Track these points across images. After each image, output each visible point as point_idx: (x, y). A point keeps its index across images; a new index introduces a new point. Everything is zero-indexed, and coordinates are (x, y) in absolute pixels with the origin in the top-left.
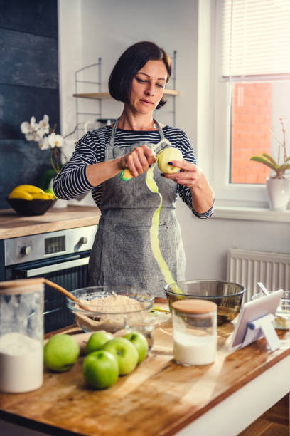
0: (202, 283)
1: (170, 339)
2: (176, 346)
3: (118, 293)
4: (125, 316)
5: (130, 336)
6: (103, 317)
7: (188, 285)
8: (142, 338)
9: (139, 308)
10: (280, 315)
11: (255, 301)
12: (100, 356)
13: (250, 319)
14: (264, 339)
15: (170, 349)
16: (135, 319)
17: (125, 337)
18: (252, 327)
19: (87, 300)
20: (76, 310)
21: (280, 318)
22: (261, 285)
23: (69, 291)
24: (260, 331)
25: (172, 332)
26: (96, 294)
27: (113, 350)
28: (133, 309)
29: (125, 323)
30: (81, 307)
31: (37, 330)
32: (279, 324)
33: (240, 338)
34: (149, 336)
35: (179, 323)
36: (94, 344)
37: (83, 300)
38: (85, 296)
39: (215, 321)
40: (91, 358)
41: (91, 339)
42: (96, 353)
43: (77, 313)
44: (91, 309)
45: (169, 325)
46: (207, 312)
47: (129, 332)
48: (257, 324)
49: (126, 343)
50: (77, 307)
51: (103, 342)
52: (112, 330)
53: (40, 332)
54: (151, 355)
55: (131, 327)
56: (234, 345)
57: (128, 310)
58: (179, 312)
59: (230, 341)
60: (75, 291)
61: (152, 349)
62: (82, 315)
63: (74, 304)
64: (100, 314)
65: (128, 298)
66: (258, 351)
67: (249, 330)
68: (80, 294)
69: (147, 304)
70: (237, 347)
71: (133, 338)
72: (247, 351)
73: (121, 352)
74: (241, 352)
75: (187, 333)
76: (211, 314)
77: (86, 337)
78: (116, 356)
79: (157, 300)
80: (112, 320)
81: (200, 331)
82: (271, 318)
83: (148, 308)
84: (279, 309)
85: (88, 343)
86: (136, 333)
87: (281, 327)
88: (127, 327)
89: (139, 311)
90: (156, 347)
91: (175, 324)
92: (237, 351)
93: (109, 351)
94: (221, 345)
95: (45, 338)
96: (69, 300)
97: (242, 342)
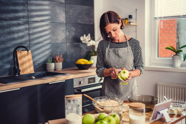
0: (142, 96)
1: (128, 116)
2: (130, 119)
3: (111, 99)
4: (112, 108)
5: (113, 115)
6: (104, 108)
7: (138, 96)
8: (117, 116)
9: (118, 105)
10: (172, 109)
11: (161, 103)
12: (101, 122)
13: (158, 110)
14: (164, 118)
15: (128, 120)
16: (116, 109)
17: (111, 115)
18: (159, 113)
19: (100, 101)
20: (95, 105)
21: (171, 110)
22: (165, 97)
23: (93, 98)
24: (163, 115)
26: (102, 100)
27: (107, 120)
28: (116, 105)
29: (112, 110)
30: (97, 104)
32: (171, 112)
33: (155, 117)
34: (120, 115)
35: (131, 111)
36: (100, 118)
37: (98, 102)
38: (99, 100)
39: (145, 110)
40: (98, 123)
41: (99, 116)
42: (100, 121)
43: (96, 106)
44: (101, 105)
45: (128, 112)
46: (141, 107)
47: (113, 113)
48: (161, 112)
49: (111, 118)
50: (96, 104)
51: (103, 117)
52: (108, 113)
53: (81, 113)
54: (121, 122)
55: (114, 112)
56: (152, 120)
57: (114, 105)
58: (131, 107)
59: (151, 118)
60: (95, 98)
61: (122, 120)
62: (97, 107)
63: (95, 103)
64: (104, 107)
65: (114, 101)
66: (162, 122)
67: (158, 114)
68: (97, 99)
69: (121, 103)
70: (153, 120)
71: (114, 116)
72: (157, 122)
73: (109, 121)
74: (155, 122)
75: (134, 114)
76: (143, 108)
77: (97, 115)
78: (108, 122)
79: (125, 102)
80: (108, 109)
81: (140, 114)
82: (167, 110)
83: (121, 105)
84: (171, 106)
85: (98, 117)
86: (115, 114)
87: (172, 113)
88: (113, 112)
89: (118, 106)
90: (123, 119)
91: (129, 111)
92: (154, 122)
93: (105, 121)
94: (147, 120)
95: (83, 115)
96: (93, 101)
97: (156, 118)
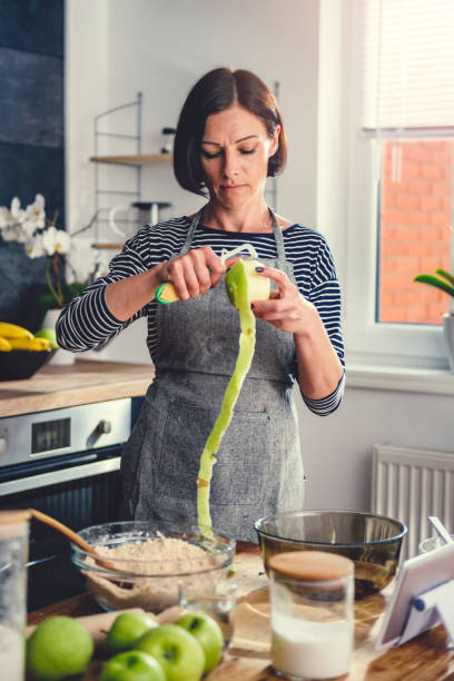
0: (325, 517)
1: (263, 624)
2: (276, 639)
3: (169, 535)
4: (181, 581)
5: (189, 622)
6: (138, 581)
7: (304, 517)
8: (211, 624)
9: (207, 565)
11: (426, 556)
12: (133, 662)
13: (415, 590)
14: (442, 627)
15: (264, 645)
16: (198, 586)
17: (178, 622)
18: (420, 605)
19: (110, 546)
20: (88, 568)
22: (435, 520)
23: (76, 530)
24: (435, 613)
25: (268, 611)
26: (123, 539)
27: (157, 649)
28: (197, 568)
29: (180, 594)
30: (99, 562)
31: (13, 608)
33: (397, 627)
34: (224, 619)
35: (281, 596)
36: (121, 637)
37: (101, 549)
38: (105, 539)
39: (350, 591)
40: (116, 666)
41: (115, 625)
42: (125, 656)
43: (90, 574)
44: (117, 566)
45: (262, 597)
46: (334, 578)
47: (186, 612)
48: (429, 600)
49: (181, 635)
50: (90, 561)
51: (139, 633)
52: (155, 606)
54: (228, 657)
55: (191, 602)
56: (385, 641)
57: (186, 568)
58: (282, 577)
59: (378, 630)
60: (87, 531)
61: (231, 645)
62: (100, 578)
63: (84, 557)
64: (133, 575)
65: (186, 544)
66: (430, 653)
67: (414, 611)
68: (97, 534)
69: (222, 558)
70: (391, 644)
71: (195, 625)
72: (409, 651)
73: (172, 654)
74: (400, 653)
75: (296, 615)
76: (343, 581)
77: (105, 621)
78: (163, 661)
79: (243, 547)
80: (155, 588)
81: (321, 611)
83: (225, 565)
85: (110, 634)
86: (200, 614)
88: (184, 602)
89: (206, 572)
90: (239, 641)
91: (274, 598)
92: (392, 650)
93: (147, 652)
94: (361, 640)
96: (76, 548)
97: (401, 633)
